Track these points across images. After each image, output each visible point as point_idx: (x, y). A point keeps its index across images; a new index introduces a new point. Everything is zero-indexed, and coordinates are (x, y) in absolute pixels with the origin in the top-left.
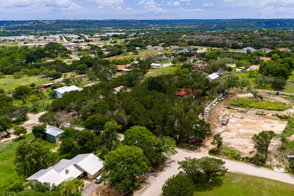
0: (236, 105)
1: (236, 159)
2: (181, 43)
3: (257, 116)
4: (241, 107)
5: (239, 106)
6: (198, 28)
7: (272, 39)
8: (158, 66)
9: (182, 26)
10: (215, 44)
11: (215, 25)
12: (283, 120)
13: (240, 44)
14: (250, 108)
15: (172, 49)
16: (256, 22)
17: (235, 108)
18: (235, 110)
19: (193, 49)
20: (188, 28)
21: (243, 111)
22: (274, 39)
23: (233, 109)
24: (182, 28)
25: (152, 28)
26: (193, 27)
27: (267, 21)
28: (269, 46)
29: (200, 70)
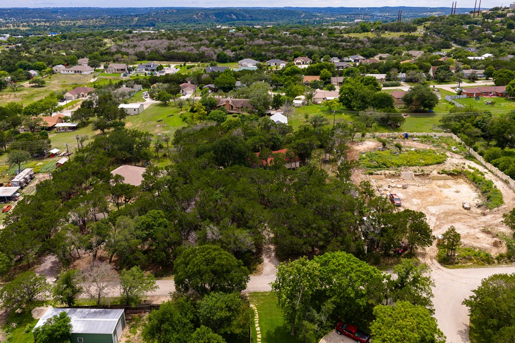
0: (376, 167)
1: (489, 263)
2: (123, 58)
3: (416, 178)
4: (384, 168)
5: (380, 167)
6: (105, 25)
7: (270, 42)
8: (137, 110)
9: (73, 22)
10: (188, 56)
11: (136, 19)
12: (456, 177)
13: (229, 53)
14: (399, 167)
15: (114, 70)
16: (201, 14)
17: (379, 172)
18: (381, 175)
19: (157, 68)
20: (87, 24)
21: (393, 175)
22: (272, 43)
23: (377, 174)
24: (74, 25)
25: (8, 27)
26: (96, 24)
27: (218, 12)
28: (275, 56)
29: (234, 108)
